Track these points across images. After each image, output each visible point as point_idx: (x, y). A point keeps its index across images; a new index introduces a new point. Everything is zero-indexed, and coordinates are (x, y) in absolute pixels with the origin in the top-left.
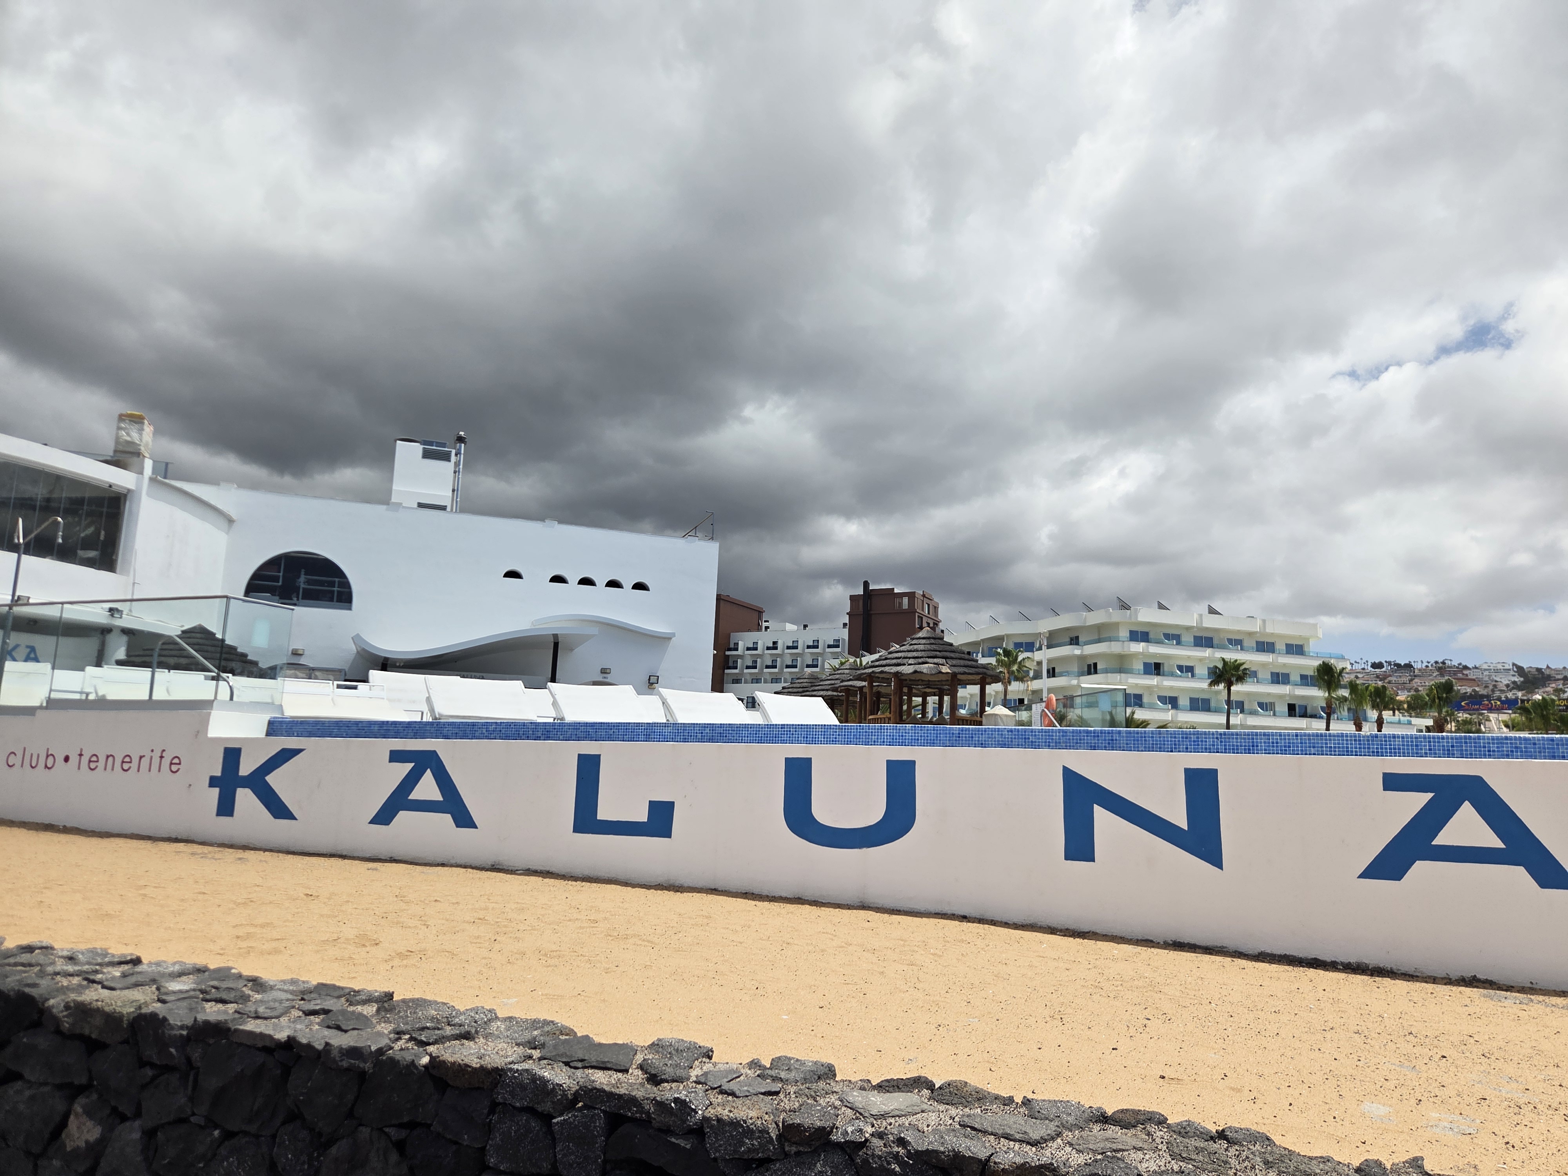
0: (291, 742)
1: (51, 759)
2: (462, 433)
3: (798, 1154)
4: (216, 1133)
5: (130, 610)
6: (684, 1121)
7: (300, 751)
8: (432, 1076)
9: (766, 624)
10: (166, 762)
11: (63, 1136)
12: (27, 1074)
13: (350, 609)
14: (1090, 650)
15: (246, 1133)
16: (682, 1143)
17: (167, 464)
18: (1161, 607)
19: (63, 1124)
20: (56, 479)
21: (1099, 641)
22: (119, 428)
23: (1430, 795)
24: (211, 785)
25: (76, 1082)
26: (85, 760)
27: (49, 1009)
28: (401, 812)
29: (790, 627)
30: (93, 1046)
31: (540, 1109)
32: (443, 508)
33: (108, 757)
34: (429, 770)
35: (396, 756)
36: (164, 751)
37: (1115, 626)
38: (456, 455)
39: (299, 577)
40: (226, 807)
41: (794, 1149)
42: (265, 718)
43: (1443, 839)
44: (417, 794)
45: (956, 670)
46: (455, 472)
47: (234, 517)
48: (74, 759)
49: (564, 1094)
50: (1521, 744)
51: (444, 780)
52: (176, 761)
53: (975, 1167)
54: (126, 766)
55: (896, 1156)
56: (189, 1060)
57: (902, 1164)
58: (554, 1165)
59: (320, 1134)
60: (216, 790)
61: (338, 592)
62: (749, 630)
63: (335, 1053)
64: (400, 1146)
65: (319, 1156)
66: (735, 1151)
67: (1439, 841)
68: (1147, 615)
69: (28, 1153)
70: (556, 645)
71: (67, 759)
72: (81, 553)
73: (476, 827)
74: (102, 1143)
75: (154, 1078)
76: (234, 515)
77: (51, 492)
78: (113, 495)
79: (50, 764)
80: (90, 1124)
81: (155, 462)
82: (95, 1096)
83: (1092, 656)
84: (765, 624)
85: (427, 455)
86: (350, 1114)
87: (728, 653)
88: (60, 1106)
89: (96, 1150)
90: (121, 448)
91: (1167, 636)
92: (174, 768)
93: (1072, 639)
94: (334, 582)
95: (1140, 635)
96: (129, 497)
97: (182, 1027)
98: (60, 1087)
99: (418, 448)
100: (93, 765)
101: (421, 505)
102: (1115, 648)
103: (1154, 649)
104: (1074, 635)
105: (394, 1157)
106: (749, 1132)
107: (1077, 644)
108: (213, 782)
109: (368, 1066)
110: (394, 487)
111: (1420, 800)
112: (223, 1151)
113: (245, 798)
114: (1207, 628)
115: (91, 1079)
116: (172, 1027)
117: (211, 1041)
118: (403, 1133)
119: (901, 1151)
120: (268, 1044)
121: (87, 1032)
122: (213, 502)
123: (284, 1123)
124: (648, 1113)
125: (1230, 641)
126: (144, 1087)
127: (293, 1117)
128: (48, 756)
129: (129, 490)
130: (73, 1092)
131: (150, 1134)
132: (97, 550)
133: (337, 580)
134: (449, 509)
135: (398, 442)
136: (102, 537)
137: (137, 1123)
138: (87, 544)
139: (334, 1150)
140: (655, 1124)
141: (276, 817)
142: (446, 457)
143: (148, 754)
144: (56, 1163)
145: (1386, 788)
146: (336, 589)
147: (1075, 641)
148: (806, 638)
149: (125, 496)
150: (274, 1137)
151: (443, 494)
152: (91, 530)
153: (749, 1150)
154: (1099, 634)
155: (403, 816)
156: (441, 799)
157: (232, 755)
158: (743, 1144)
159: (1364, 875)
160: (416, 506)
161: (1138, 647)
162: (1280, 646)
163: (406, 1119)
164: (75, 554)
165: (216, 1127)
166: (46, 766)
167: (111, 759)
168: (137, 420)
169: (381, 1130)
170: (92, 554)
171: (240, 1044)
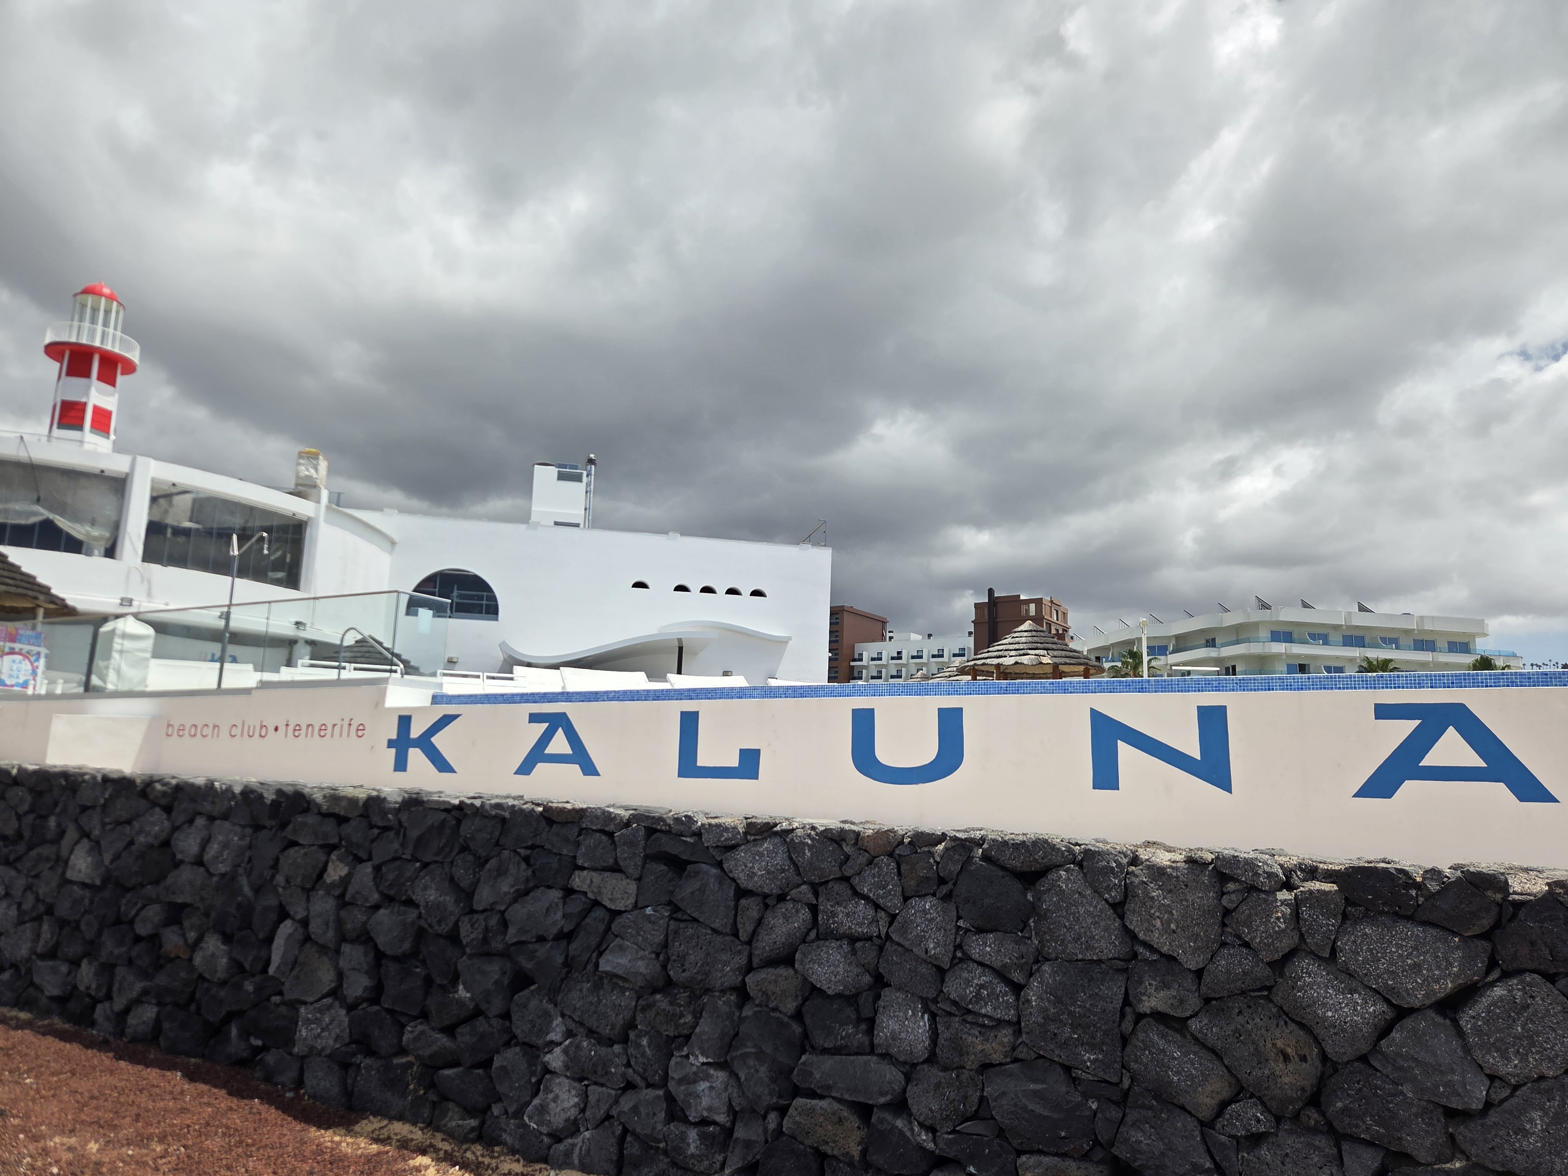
0: (451, 709)
1: (264, 729)
2: (592, 456)
3: (755, 840)
4: (418, 864)
5: (312, 624)
6: (690, 828)
7: (457, 716)
8: (545, 818)
9: (891, 635)
10: (353, 728)
11: (325, 876)
12: (301, 841)
13: (497, 620)
14: (1228, 651)
15: (436, 862)
16: (688, 839)
17: (339, 494)
18: (1305, 605)
19: (324, 869)
20: (251, 510)
21: (1238, 642)
22: (299, 464)
23: (1419, 722)
24: (389, 747)
25: (331, 842)
26: (291, 728)
27: (314, 800)
28: (539, 764)
29: (914, 637)
30: (341, 820)
31: (607, 829)
32: (577, 525)
33: (308, 726)
34: (560, 729)
35: (534, 718)
36: (351, 719)
37: (1255, 626)
38: (587, 476)
39: (452, 592)
40: (401, 765)
41: (752, 838)
42: (431, 692)
43: (1428, 761)
44: (550, 749)
45: (1057, 660)
46: (587, 492)
47: (396, 539)
48: (282, 728)
49: (621, 820)
50: (1516, 678)
51: (573, 737)
52: (361, 727)
53: (852, 835)
54: (322, 733)
55: (809, 835)
56: (400, 823)
57: (812, 839)
58: (616, 860)
59: (479, 858)
60: (393, 751)
61: (486, 605)
62: (873, 641)
63: (487, 807)
64: (526, 859)
65: (479, 871)
66: (719, 841)
67: (1424, 763)
68: (1292, 615)
69: (303, 889)
70: (681, 649)
71: (276, 729)
72: (271, 574)
73: (599, 775)
74: (349, 876)
75: (379, 834)
76: (396, 538)
77: (247, 522)
78: (296, 522)
79: (263, 733)
80: (341, 865)
81: (330, 493)
82: (343, 850)
83: (1230, 658)
84: (889, 635)
85: (561, 477)
86: (497, 844)
87: (852, 664)
88: (323, 858)
89: (345, 881)
90: (301, 481)
91: (1313, 636)
92: (360, 733)
93: (1207, 641)
94: (483, 596)
95: (1283, 635)
96: (309, 524)
97: (396, 802)
98: (322, 846)
99: (553, 471)
100: (297, 733)
101: (556, 523)
102: (1255, 649)
103: (1297, 649)
104: (1210, 637)
105: (523, 866)
106: (726, 829)
107: (1214, 646)
108: (391, 744)
109: (507, 815)
110: (533, 508)
111: (1408, 726)
112: (422, 874)
113: (415, 755)
114: (1357, 627)
115: (341, 840)
116: (390, 803)
117: (413, 809)
118: (528, 852)
119: (813, 833)
120: (447, 806)
121: (337, 811)
122: (378, 526)
123: (458, 853)
124: (669, 825)
125: (1384, 640)
126: (373, 841)
127: (465, 849)
128: (262, 727)
129: (309, 518)
130: (330, 848)
131: (377, 869)
132: (283, 571)
133: (485, 594)
134: (582, 526)
135: (536, 466)
136: (288, 559)
137: (369, 864)
138: (277, 566)
139: (488, 866)
140: (674, 831)
141: (440, 771)
142: (578, 478)
143: (339, 723)
144: (321, 893)
145: (1377, 717)
146: (484, 602)
147: (1211, 643)
148: (930, 647)
149: (306, 523)
150: (452, 862)
151: (576, 513)
152: (279, 553)
153: (726, 839)
154: (1237, 636)
155: (540, 767)
156: (571, 752)
157: (405, 721)
158: (723, 836)
159: (1359, 794)
160: (552, 524)
161: (1279, 648)
162: (1442, 644)
163: (529, 844)
164: (266, 575)
165: (418, 861)
166: (261, 736)
167: (310, 728)
168: (312, 457)
169: (515, 851)
170: (280, 575)
171: (431, 809)
